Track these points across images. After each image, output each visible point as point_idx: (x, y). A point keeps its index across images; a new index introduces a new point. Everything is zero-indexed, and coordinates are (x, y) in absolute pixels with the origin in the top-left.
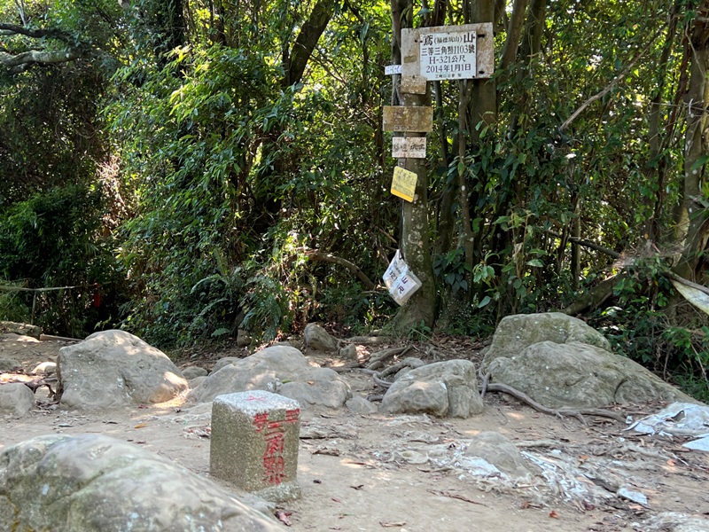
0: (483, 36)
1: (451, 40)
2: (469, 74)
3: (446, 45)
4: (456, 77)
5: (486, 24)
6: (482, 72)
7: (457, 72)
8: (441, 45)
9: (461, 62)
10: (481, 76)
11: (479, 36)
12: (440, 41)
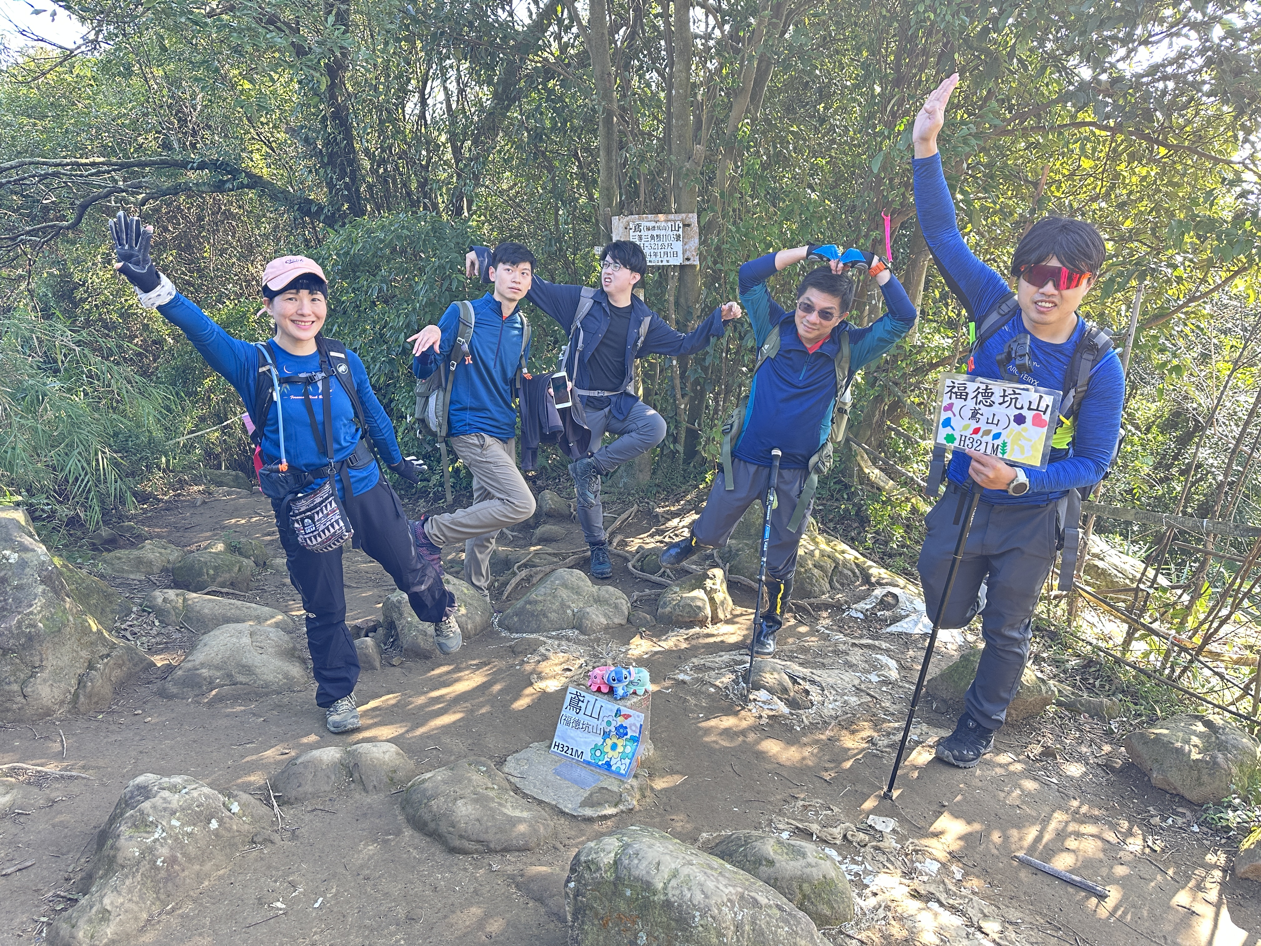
0: (689, 225)
1: (659, 228)
2: (678, 261)
3: (655, 233)
4: (665, 263)
5: (690, 215)
6: (688, 259)
7: (665, 259)
8: (650, 233)
9: (669, 250)
10: (687, 263)
11: (684, 225)
12: (648, 229)
